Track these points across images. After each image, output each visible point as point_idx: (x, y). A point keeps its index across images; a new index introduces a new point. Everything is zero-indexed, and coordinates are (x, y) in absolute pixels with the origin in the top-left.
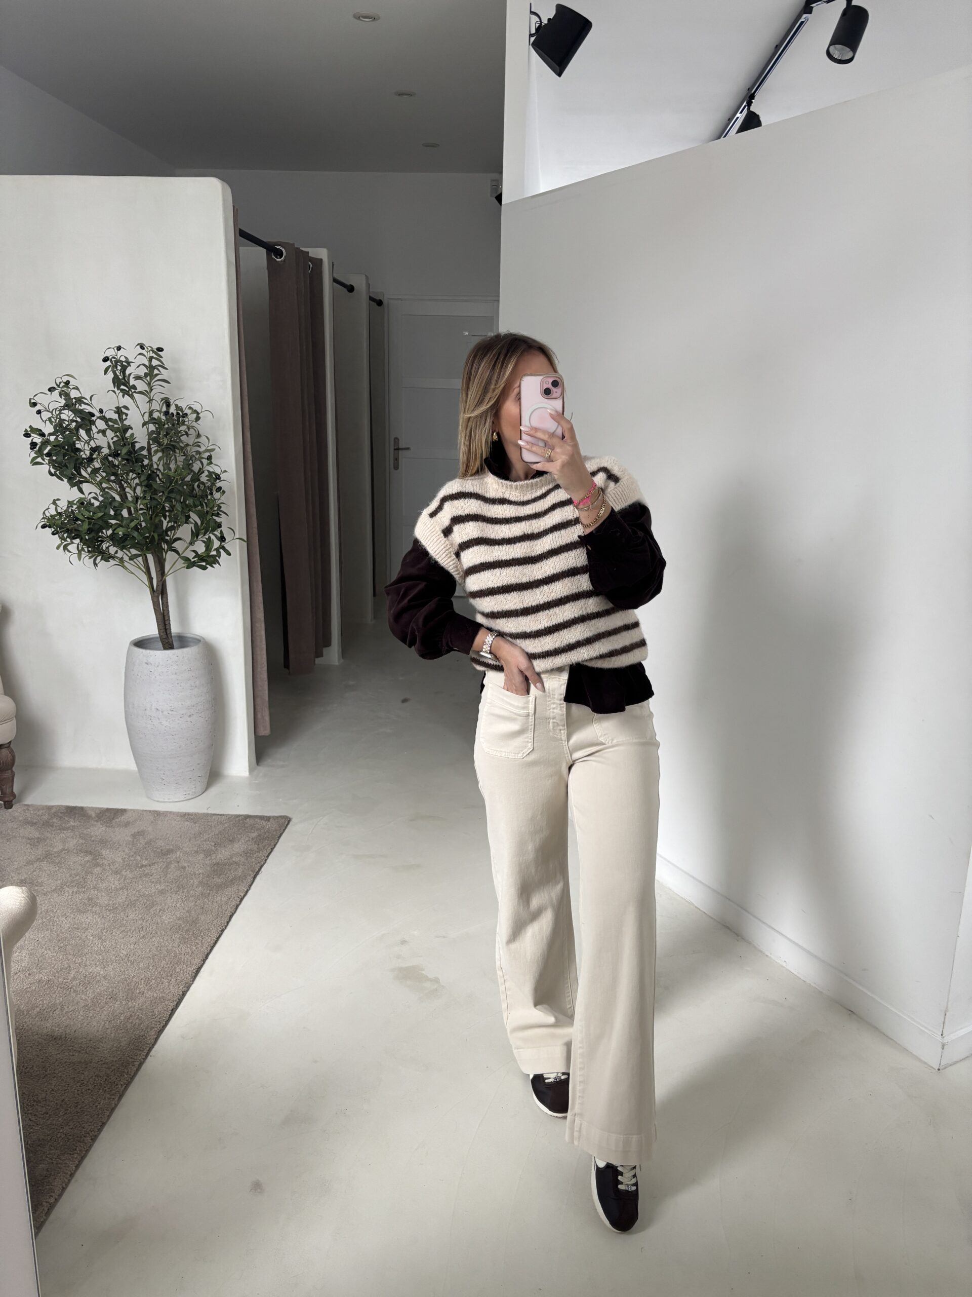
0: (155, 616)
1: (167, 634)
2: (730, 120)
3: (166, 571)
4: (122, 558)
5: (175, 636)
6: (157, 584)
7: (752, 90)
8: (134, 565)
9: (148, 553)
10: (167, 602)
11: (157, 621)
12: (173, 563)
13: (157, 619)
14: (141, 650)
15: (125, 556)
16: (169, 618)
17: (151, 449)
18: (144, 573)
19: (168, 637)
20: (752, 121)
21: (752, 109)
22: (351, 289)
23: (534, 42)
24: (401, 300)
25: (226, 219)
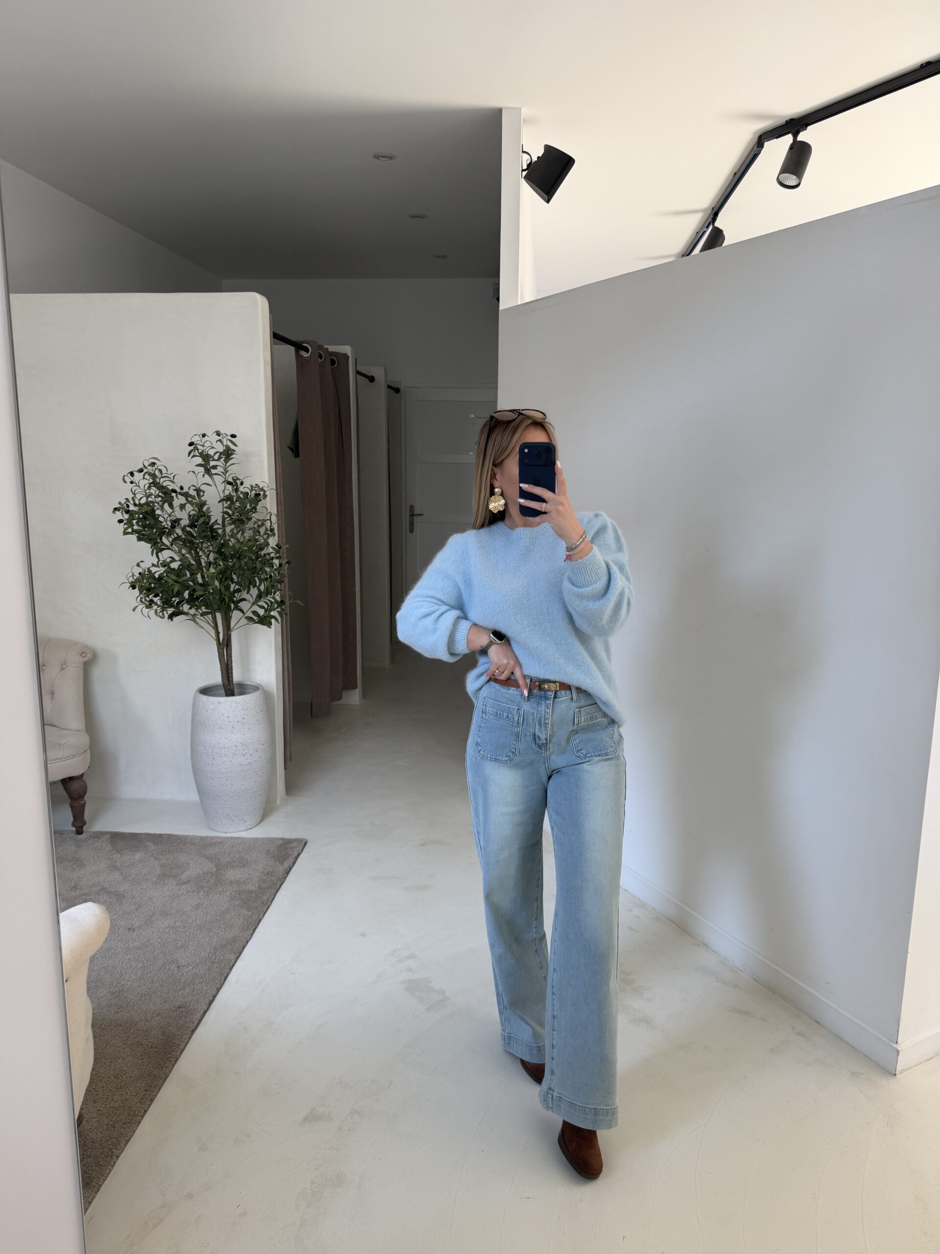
0: (219, 666)
1: (229, 681)
3: (232, 627)
4: (194, 614)
5: (236, 685)
6: (223, 637)
7: (716, 209)
8: (204, 621)
9: (218, 612)
10: (231, 655)
11: (222, 670)
12: (238, 620)
13: (221, 667)
14: (204, 698)
15: (197, 613)
16: (232, 668)
17: (225, 522)
18: (212, 628)
19: (230, 684)
20: (716, 238)
21: (717, 225)
22: (372, 379)
23: (526, 174)
24: (416, 387)
25: (263, 327)
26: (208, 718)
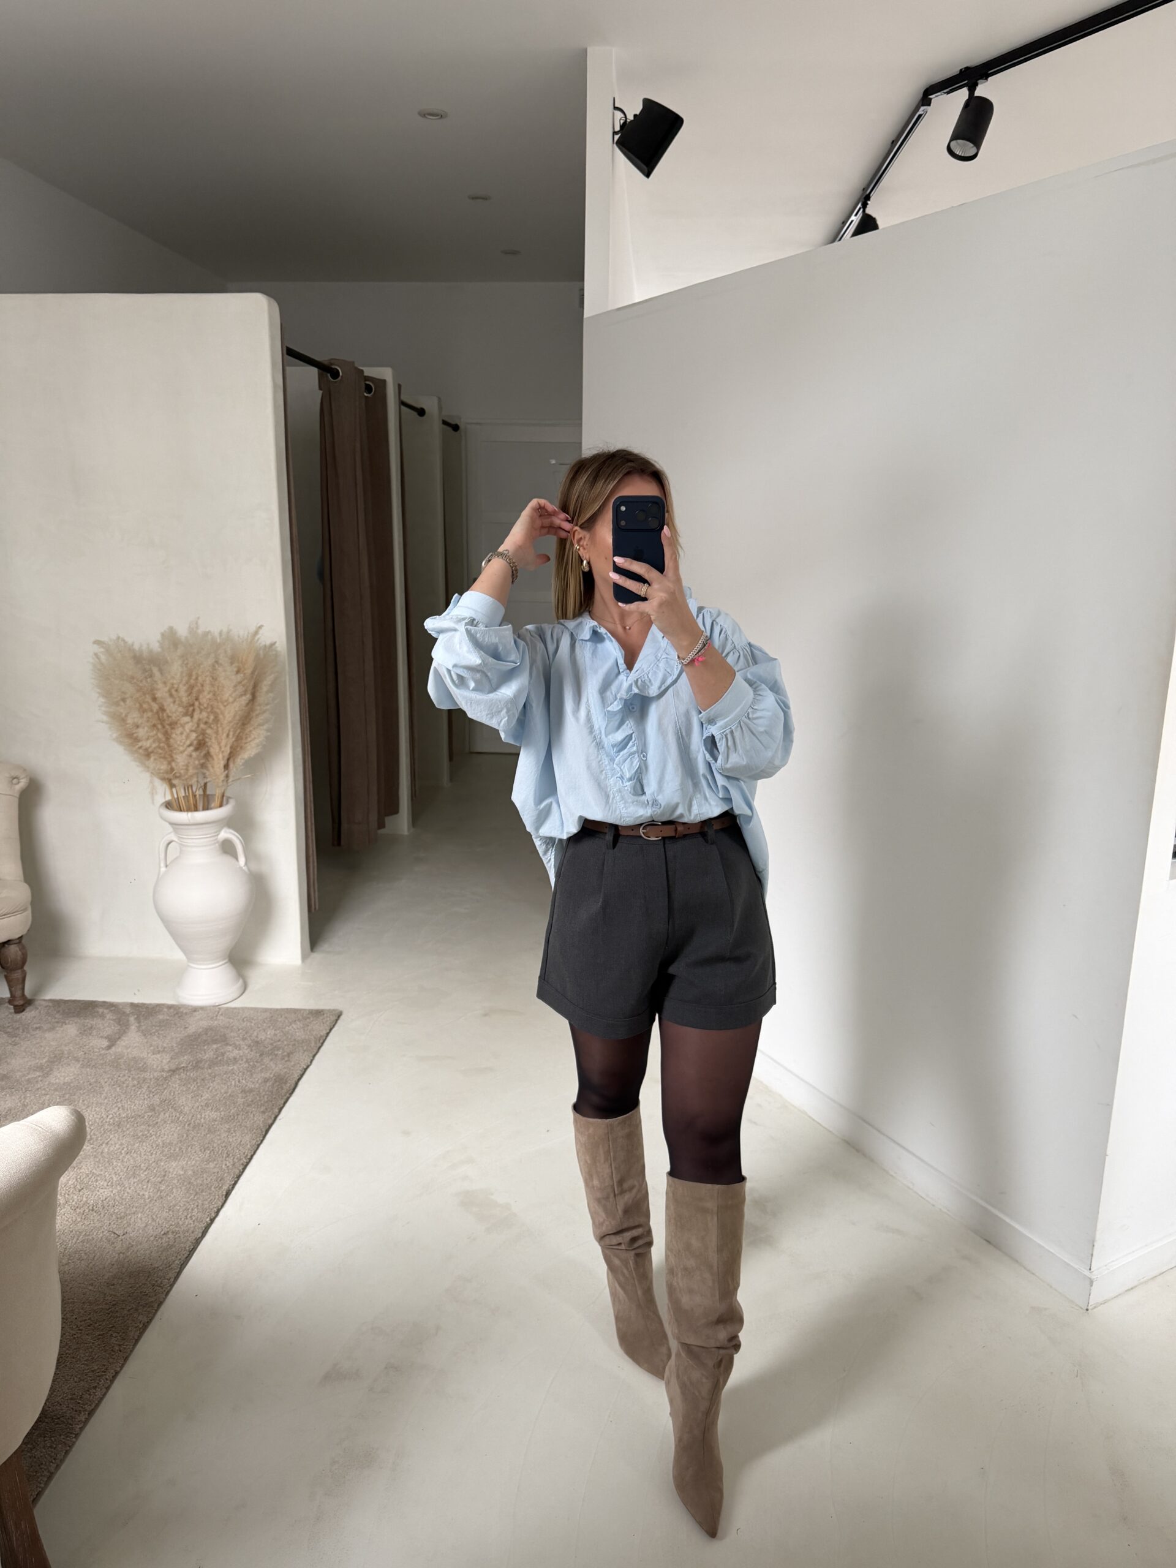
7: (867, 191)
20: (868, 224)
21: (868, 211)
22: (421, 412)
23: (618, 140)
24: (480, 424)
25: (272, 338)
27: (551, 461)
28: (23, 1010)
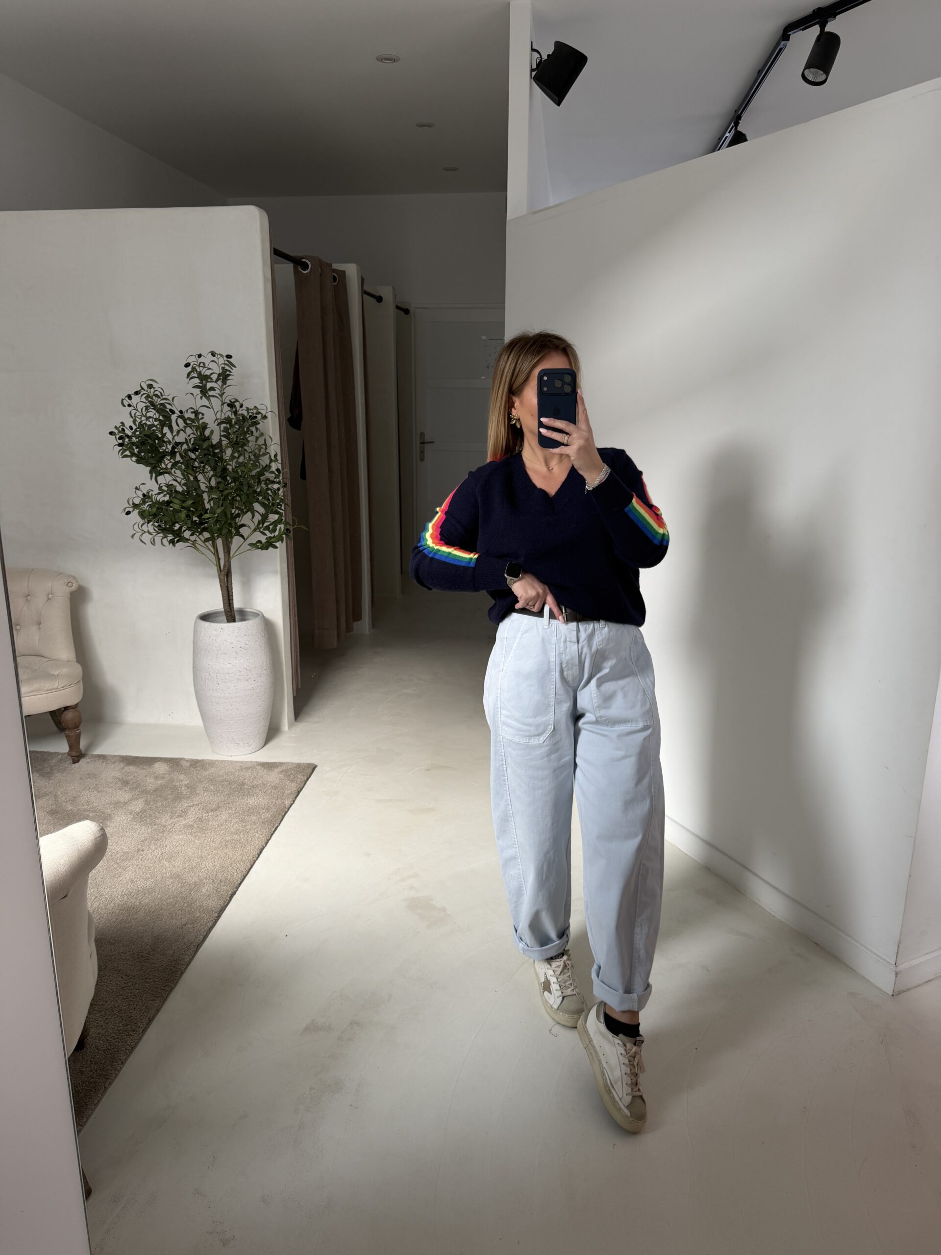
0: (221, 592)
1: (230, 608)
2: (720, 139)
3: (232, 554)
4: (195, 540)
5: (237, 611)
6: (225, 563)
7: (739, 111)
8: (204, 547)
9: (218, 538)
10: (231, 580)
11: (223, 597)
12: (238, 547)
13: (222, 595)
14: (207, 623)
15: (197, 539)
16: (232, 594)
18: (213, 555)
19: (231, 611)
21: (739, 129)
22: (379, 299)
23: (536, 74)
24: (426, 308)
25: (263, 242)
26: (211, 644)
27: (482, 337)
28: (78, 761)
